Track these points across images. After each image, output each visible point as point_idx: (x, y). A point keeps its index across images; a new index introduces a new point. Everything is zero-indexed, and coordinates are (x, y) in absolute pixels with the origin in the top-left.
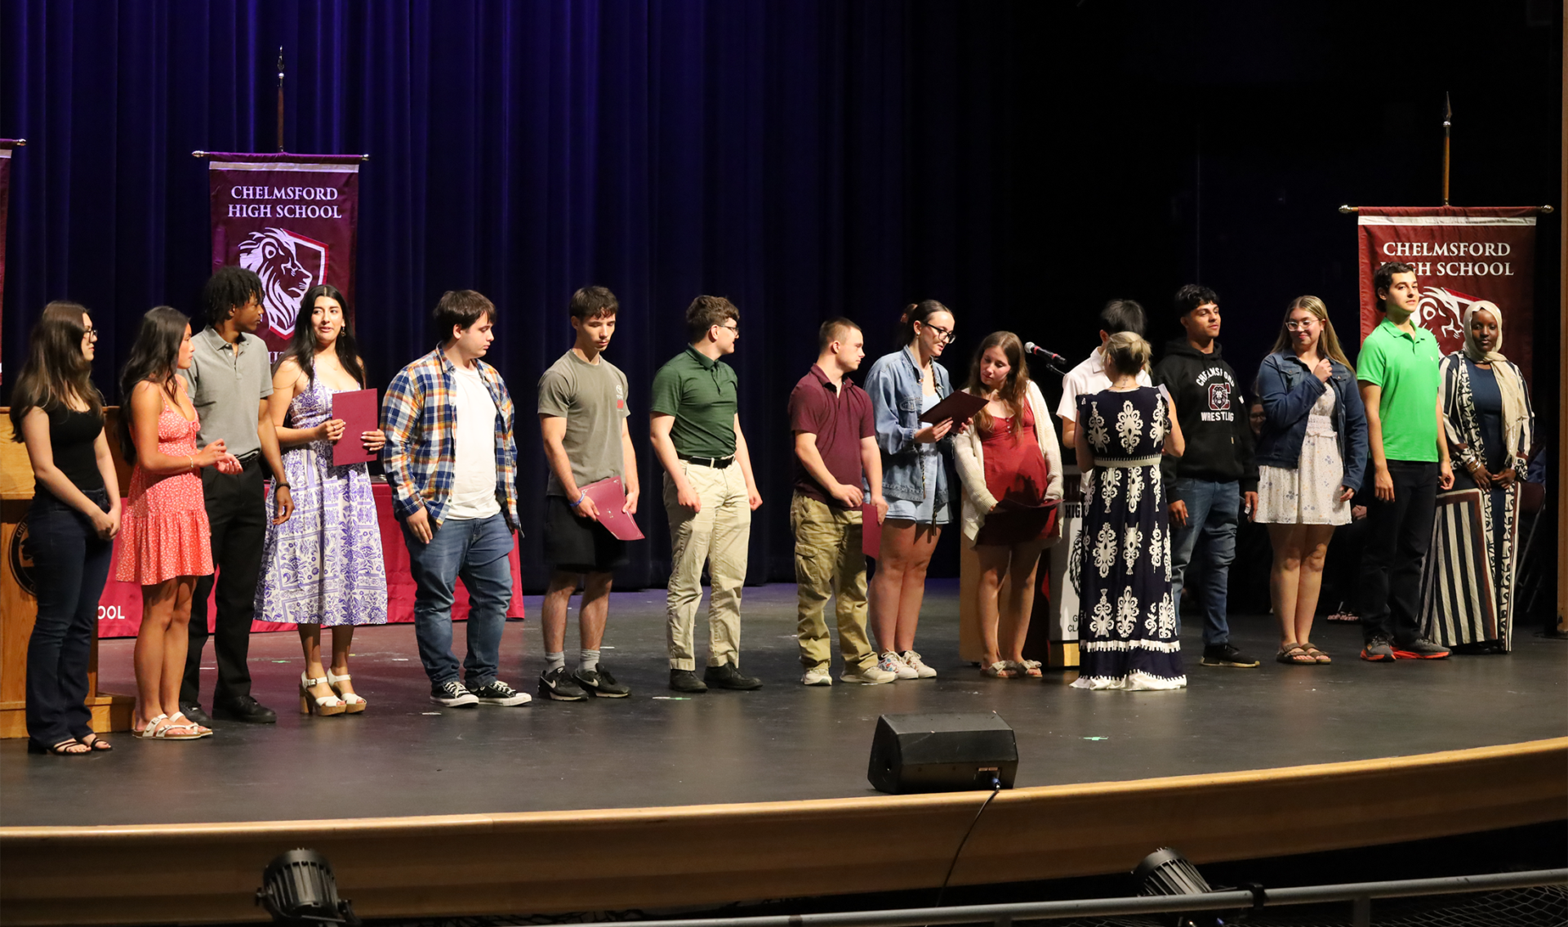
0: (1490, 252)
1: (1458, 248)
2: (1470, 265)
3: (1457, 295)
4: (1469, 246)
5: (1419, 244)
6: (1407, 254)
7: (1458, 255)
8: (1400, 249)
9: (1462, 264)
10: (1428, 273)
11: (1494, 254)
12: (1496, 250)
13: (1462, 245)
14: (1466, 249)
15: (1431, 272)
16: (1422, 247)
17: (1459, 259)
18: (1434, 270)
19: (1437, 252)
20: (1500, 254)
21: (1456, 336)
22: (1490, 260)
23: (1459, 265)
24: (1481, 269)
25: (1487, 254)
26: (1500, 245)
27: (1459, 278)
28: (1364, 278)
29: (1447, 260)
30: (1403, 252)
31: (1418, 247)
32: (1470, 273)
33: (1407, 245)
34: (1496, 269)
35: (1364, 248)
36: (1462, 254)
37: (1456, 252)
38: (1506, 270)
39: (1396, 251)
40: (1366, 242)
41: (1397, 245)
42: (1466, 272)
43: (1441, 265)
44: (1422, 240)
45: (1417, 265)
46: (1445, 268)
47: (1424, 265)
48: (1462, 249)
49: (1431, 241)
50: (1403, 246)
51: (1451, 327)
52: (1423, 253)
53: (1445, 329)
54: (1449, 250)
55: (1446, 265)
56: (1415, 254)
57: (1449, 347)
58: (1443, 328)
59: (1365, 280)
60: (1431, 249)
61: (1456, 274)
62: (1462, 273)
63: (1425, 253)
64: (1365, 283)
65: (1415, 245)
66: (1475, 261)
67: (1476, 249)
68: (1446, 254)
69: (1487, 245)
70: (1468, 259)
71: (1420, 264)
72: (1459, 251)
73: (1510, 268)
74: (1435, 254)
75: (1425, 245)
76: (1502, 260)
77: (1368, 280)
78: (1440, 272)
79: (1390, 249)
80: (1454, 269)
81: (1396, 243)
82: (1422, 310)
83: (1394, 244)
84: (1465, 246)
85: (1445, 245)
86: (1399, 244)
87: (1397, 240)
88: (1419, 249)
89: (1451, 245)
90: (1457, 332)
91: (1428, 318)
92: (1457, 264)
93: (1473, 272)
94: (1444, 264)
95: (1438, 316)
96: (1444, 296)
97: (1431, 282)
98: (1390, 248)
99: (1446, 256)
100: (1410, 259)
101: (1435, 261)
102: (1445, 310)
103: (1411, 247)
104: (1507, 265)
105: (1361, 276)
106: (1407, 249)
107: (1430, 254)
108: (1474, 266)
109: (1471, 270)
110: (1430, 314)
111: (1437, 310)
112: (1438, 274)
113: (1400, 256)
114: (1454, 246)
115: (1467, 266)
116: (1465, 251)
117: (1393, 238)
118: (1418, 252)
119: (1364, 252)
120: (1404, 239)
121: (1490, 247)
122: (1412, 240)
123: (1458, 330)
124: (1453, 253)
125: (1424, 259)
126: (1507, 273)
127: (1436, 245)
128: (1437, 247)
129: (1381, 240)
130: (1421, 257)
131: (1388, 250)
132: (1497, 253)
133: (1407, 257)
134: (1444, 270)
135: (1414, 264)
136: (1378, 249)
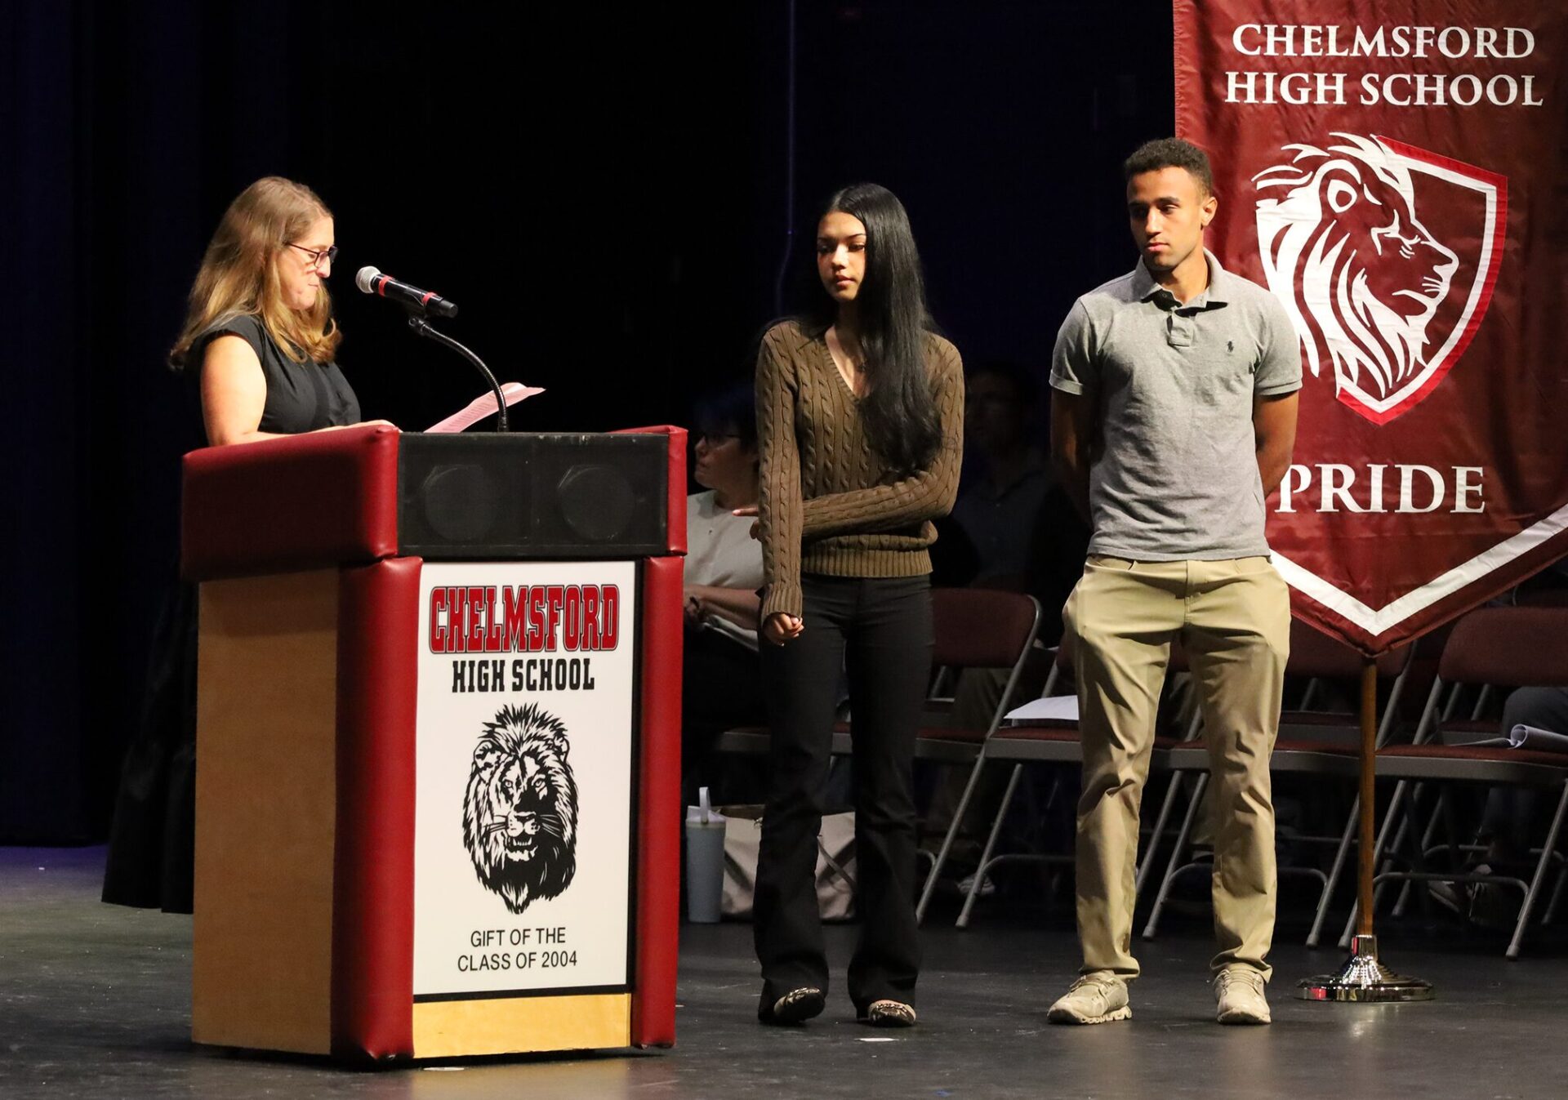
0: (1486, 50)
1: (1411, 39)
2: (1440, 79)
3: (1408, 153)
4: (1438, 34)
5: (1319, 29)
6: (1290, 51)
7: (1410, 55)
8: (1271, 39)
9: (1421, 79)
10: (1340, 100)
11: (1496, 54)
12: (1501, 45)
13: (1420, 32)
14: (1431, 42)
15: (1346, 94)
16: (1325, 35)
17: (1413, 65)
18: (1353, 94)
19: (1360, 47)
20: (1511, 54)
21: (1406, 253)
22: (1486, 68)
23: (1414, 80)
24: (1466, 90)
25: (1480, 54)
26: (1511, 32)
27: (1411, 111)
28: (1185, 110)
29: (1385, 67)
30: (1280, 46)
31: (1315, 34)
32: (1440, 101)
33: (1290, 30)
34: (1502, 90)
35: (1186, 36)
36: (1420, 53)
37: (1406, 48)
38: (1523, 93)
39: (1264, 45)
40: (1191, 24)
41: (1264, 31)
42: (1431, 96)
43: (1371, 80)
44: (1325, 19)
45: (1314, 79)
46: (1380, 90)
47: (1330, 80)
48: (1420, 42)
49: (1345, 20)
50: (1280, 32)
51: (1393, 231)
52: (1326, 49)
53: (1380, 236)
54: (1389, 42)
55: (1383, 80)
56: (1308, 51)
57: (1387, 281)
58: (1375, 232)
59: (1188, 115)
60: (1346, 40)
61: (1406, 103)
62: (1421, 100)
63: (1333, 51)
64: (1187, 123)
65: (1308, 30)
66: (1450, 70)
67: (1454, 42)
68: (1382, 52)
69: (1480, 32)
70: (1433, 65)
71: (1321, 77)
72: (1413, 46)
73: (1533, 89)
74: (1355, 53)
75: (1332, 30)
76: (1516, 69)
77: (1196, 114)
78: (1369, 97)
79: (1249, 39)
80: (1401, 89)
81: (1262, 23)
82: (1324, 189)
83: (1258, 28)
84: (1427, 35)
85: (1380, 32)
86: (1271, 29)
87: (1264, 17)
88: (1318, 40)
89: (1395, 32)
90: (1407, 242)
91: (1338, 209)
92: (1407, 77)
93: (1448, 97)
94: (1376, 77)
95: (1363, 204)
96: (1378, 156)
97: (1346, 121)
98: (1247, 37)
99: (1382, 59)
100: (1297, 63)
101: (1355, 69)
102: (1380, 189)
103: (1299, 37)
104: (1528, 81)
105: (1178, 106)
106: (1289, 39)
107: (1345, 54)
108: (1448, 82)
109: (1444, 92)
110: (1343, 198)
111: (1359, 189)
112: (1364, 101)
113: (1271, 58)
114: (1402, 33)
115: (1430, 82)
116: (1426, 46)
117: (1255, 13)
118: (1315, 48)
119: (1184, 45)
120: (1281, 16)
121: (1487, 38)
122: (1301, 18)
123: (1411, 237)
124: (1399, 50)
125: (1330, 66)
126: (1528, 101)
127: (1358, 28)
128: (1360, 36)
129: (1225, 15)
130: (1324, 59)
131: (1243, 42)
132: (1503, 51)
133: (1289, 58)
134: (1378, 92)
135: (1306, 77)
136: (1220, 41)
